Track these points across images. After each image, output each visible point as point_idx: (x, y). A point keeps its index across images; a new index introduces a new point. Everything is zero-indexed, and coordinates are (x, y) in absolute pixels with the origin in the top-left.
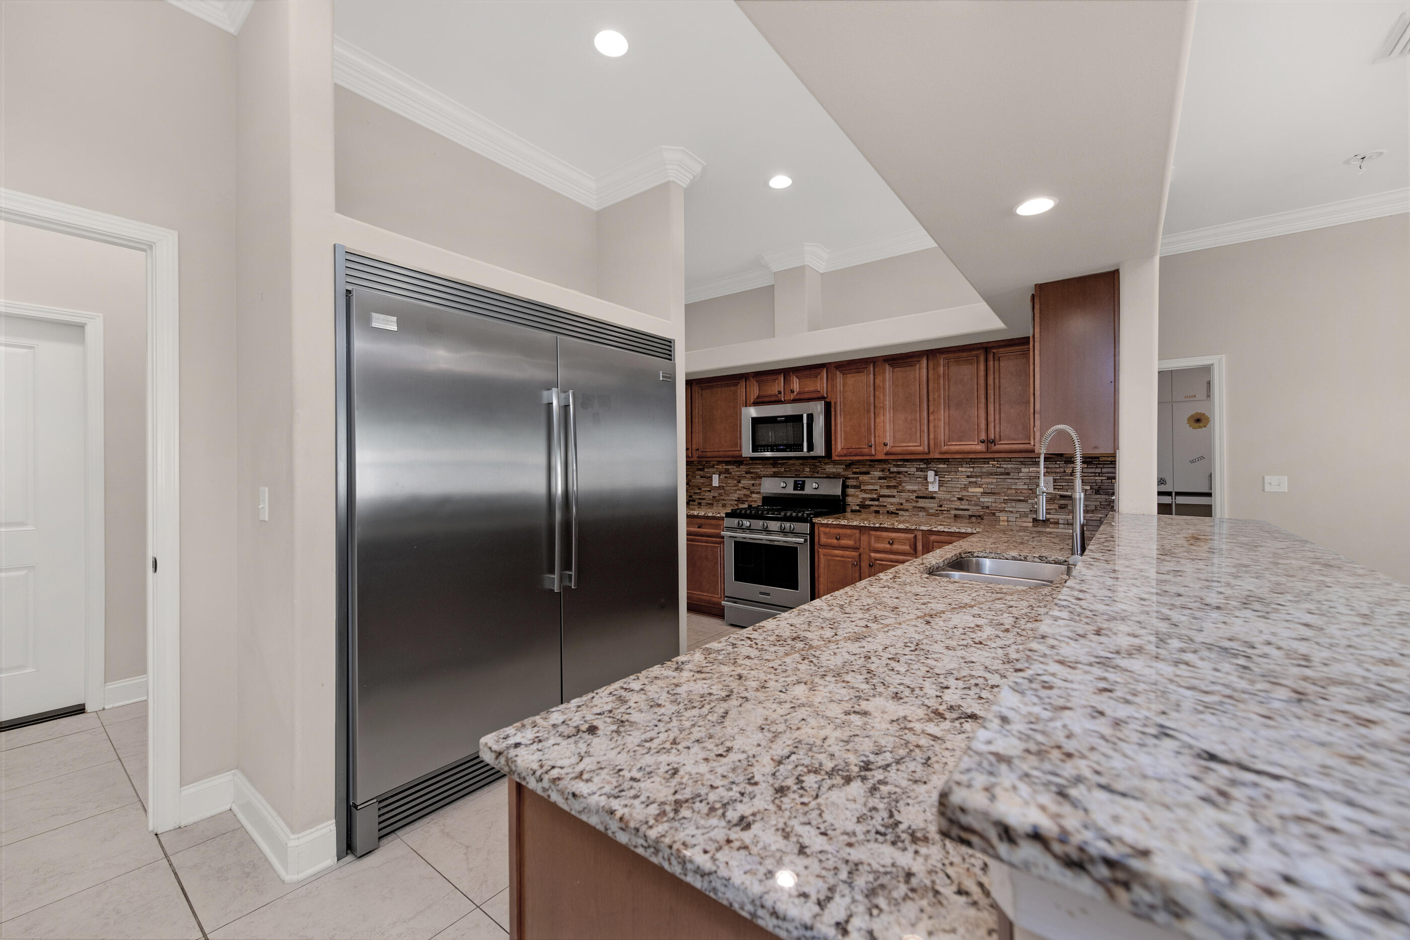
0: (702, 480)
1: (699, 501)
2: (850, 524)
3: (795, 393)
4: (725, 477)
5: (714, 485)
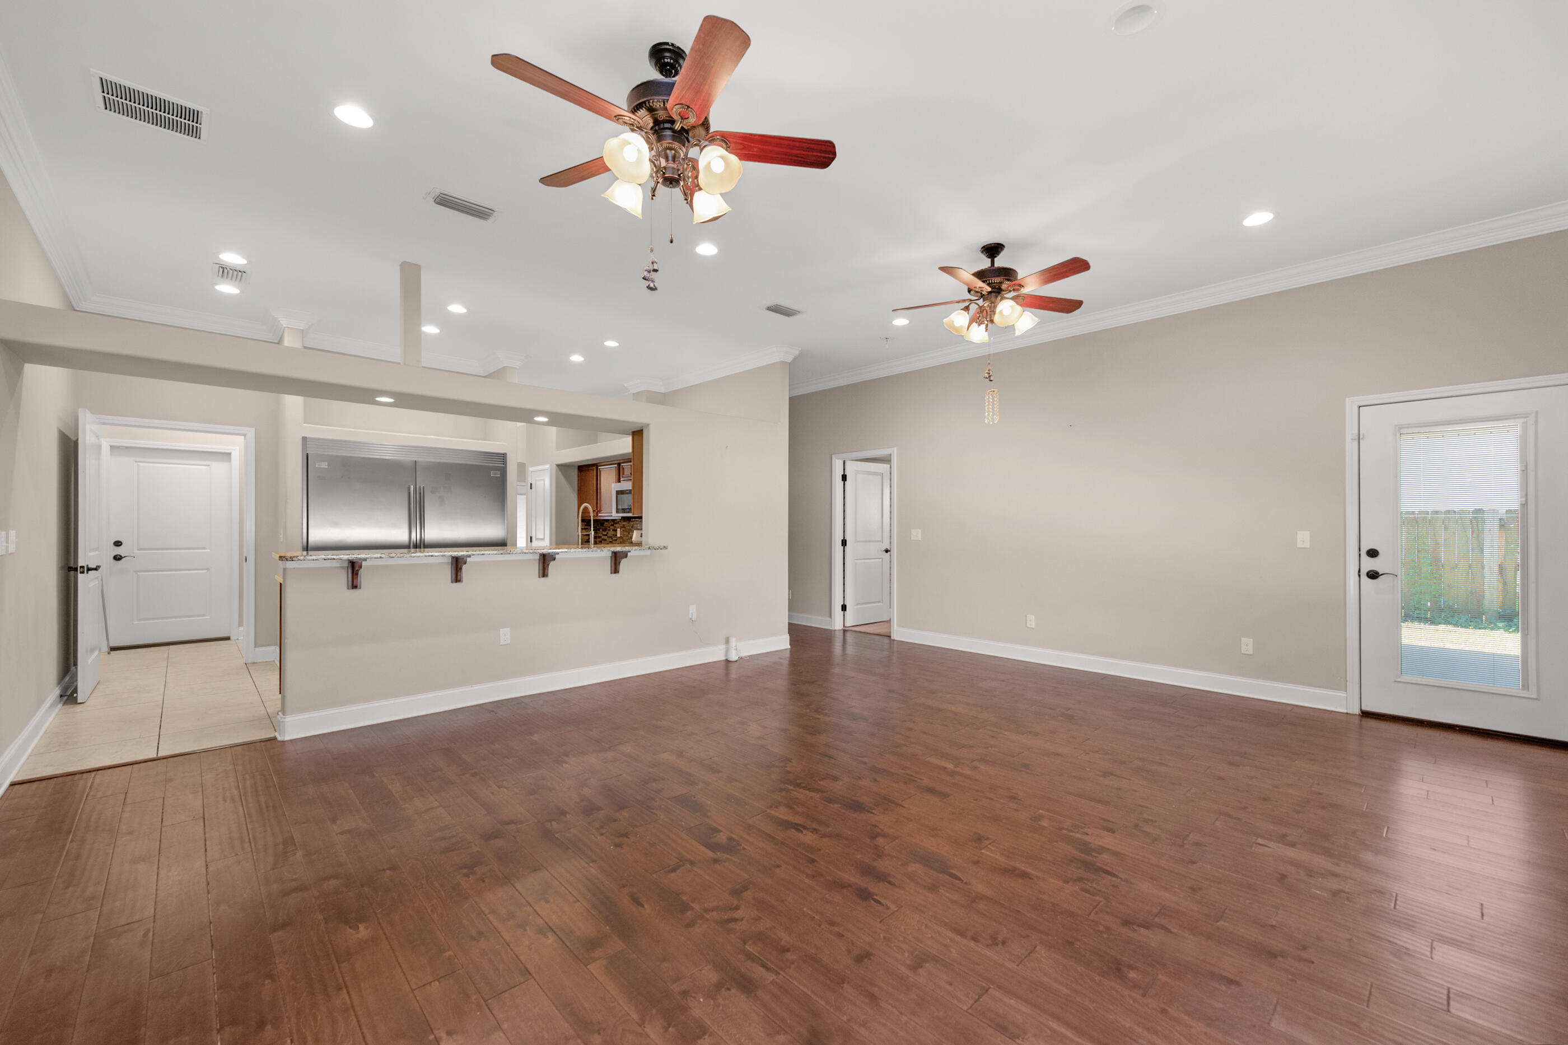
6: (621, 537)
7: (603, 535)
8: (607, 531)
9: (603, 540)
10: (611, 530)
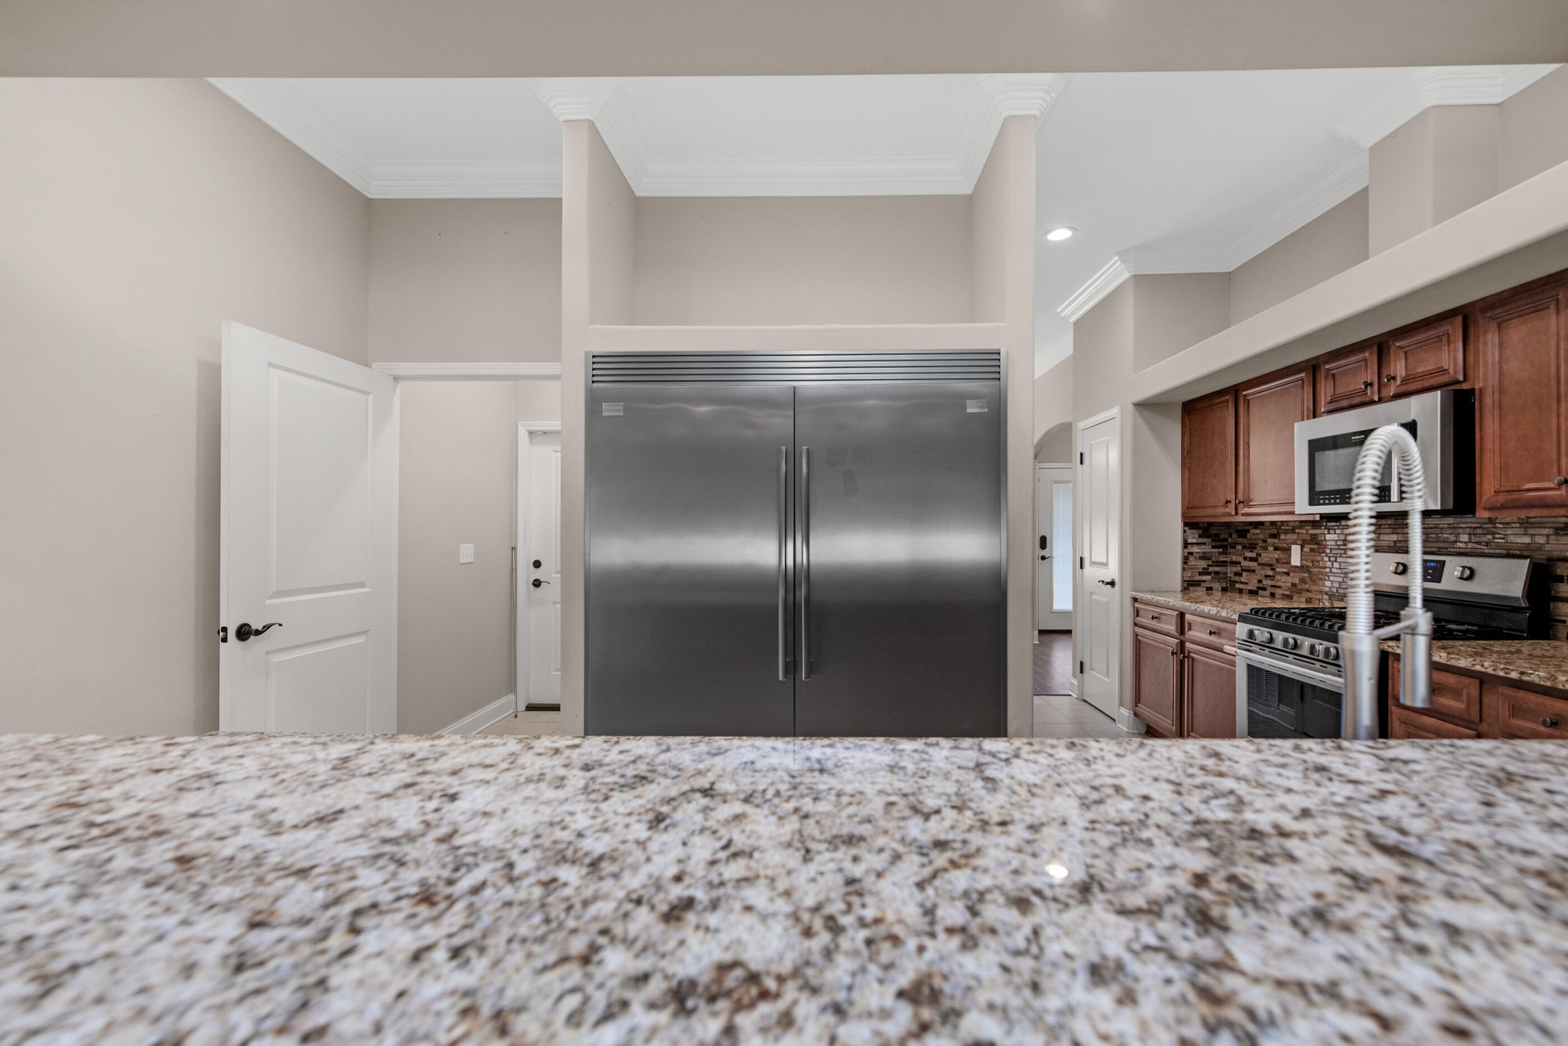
0: (1276, 555)
1: (1273, 590)
2: (1453, 662)
3: (1399, 382)
4: (1312, 550)
5: (1293, 563)
6: (1302, 568)
7: (1245, 559)
8: (1258, 550)
9: (1243, 570)
10: (1271, 548)
